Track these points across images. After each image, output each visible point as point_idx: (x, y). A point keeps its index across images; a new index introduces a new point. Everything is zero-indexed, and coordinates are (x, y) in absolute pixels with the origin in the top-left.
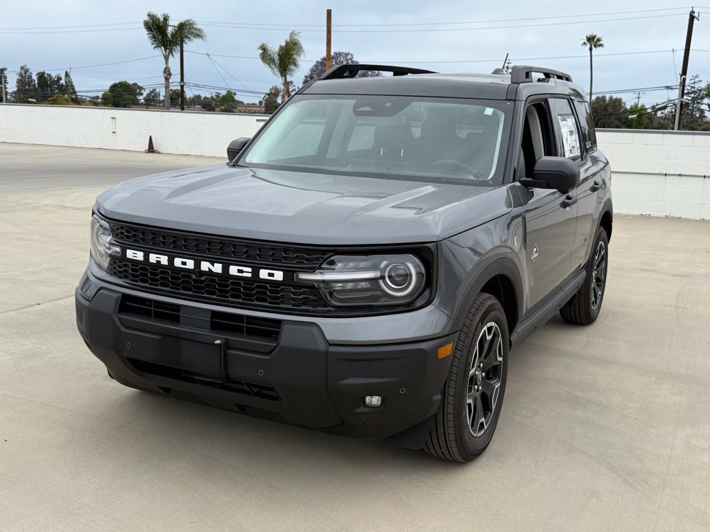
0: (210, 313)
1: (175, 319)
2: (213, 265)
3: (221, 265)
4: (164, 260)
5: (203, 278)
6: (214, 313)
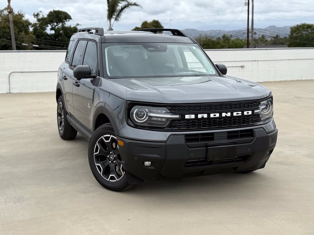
0: (227, 132)
1: (212, 139)
2: (227, 114)
3: (230, 113)
4: (205, 116)
5: (222, 120)
6: (228, 132)
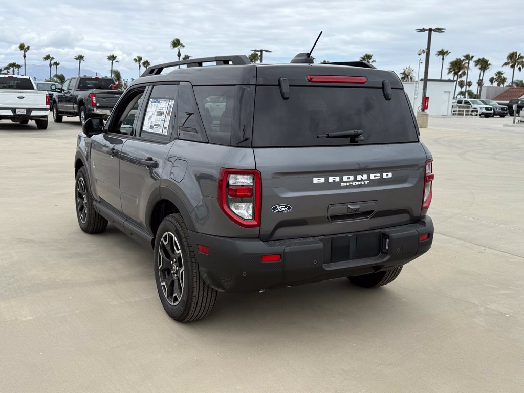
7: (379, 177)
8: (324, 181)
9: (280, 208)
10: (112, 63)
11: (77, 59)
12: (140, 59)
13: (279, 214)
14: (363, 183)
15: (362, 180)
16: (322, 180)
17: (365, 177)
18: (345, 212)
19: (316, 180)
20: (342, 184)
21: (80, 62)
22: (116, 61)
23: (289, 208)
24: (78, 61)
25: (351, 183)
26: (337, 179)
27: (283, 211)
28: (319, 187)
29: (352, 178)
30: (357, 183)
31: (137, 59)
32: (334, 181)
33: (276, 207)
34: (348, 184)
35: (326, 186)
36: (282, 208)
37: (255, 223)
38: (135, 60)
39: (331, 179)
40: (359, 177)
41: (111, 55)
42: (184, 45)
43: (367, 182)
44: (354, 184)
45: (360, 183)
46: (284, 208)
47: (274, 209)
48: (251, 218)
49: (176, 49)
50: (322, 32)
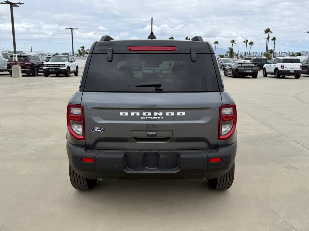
7: (173, 115)
8: (127, 115)
9: (96, 130)
10: (233, 44)
11: (214, 43)
12: (247, 41)
13: (96, 133)
14: (159, 118)
15: (158, 116)
16: (126, 114)
17: (161, 114)
18: (146, 136)
19: (121, 114)
20: (142, 117)
21: (216, 45)
22: (235, 43)
23: (102, 130)
24: (215, 44)
25: (149, 117)
26: (138, 114)
27: (99, 131)
28: (124, 118)
29: (150, 114)
30: (154, 118)
31: (245, 41)
32: (135, 115)
33: (94, 129)
34: (147, 118)
35: (129, 118)
36: (98, 129)
37: (82, 137)
38: (244, 42)
39: (133, 114)
40: (156, 114)
41: (233, 40)
42: (272, 31)
43: (162, 118)
44: (151, 118)
45: (156, 118)
46: (99, 130)
47: (93, 130)
48: (81, 134)
49: (267, 35)
50: (152, 18)
